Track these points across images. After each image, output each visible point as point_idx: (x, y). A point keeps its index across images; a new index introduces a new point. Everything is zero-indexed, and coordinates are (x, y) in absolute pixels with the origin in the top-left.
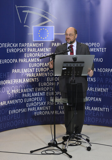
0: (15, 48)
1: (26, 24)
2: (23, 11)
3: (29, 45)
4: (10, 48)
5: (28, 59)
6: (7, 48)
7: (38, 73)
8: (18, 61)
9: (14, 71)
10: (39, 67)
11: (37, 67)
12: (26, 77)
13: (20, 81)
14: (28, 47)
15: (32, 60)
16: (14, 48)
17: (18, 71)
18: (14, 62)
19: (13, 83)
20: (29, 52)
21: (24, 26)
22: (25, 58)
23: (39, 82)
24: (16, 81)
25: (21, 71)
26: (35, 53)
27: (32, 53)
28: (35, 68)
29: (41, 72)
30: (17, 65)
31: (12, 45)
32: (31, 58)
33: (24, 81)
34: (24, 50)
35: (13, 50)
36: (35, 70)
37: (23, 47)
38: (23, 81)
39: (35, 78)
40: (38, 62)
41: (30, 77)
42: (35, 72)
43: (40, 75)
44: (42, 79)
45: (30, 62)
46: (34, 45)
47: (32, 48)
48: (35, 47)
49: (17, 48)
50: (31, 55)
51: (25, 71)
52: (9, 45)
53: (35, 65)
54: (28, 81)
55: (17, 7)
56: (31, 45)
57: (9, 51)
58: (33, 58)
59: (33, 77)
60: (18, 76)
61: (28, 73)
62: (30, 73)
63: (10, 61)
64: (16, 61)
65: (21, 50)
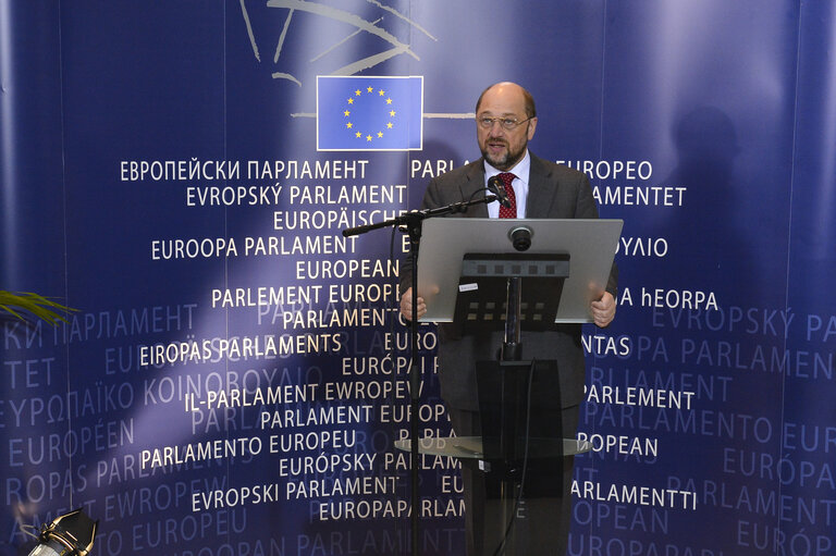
0: (229, 182)
1: (282, 66)
2: (270, 4)
3: (297, 168)
4: (202, 183)
5: (289, 236)
6: (189, 183)
7: (340, 307)
8: (240, 246)
9: (222, 297)
10: (347, 281)
11: (334, 280)
12: (277, 330)
13: (250, 347)
14: (293, 181)
15: (313, 245)
16: (221, 184)
17: (241, 296)
18: (223, 252)
19: (215, 355)
20: (298, 206)
21: (275, 76)
22: (278, 234)
23: (343, 353)
24: (227, 348)
25: (255, 299)
26: (326, 208)
27: (311, 208)
28: (326, 282)
29: (352, 305)
30: (239, 270)
31: (211, 170)
32: (303, 233)
33: (270, 345)
34: (270, 195)
35: (215, 195)
36: (324, 294)
37: (267, 182)
38: (262, 349)
39: (325, 336)
40: (340, 255)
41: (300, 331)
42: (322, 305)
43: (350, 318)
44: (360, 340)
45: (298, 255)
46: (322, 170)
47: (312, 183)
48: (325, 182)
49: (234, 183)
50: (304, 219)
51: (273, 297)
52: (197, 169)
53: (326, 269)
54: (287, 346)
56: (306, 170)
57: (196, 200)
58: (313, 233)
59: (316, 331)
60: (242, 322)
61: (287, 307)
62: (298, 306)
63: (200, 248)
64: (232, 248)
65: (257, 193)
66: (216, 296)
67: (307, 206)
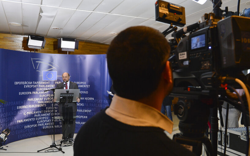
0: (30, 85)
1: (38, 70)
2: (36, 62)
3: (40, 83)
4: (27, 85)
5: (39, 92)
6: (25, 85)
7: (46, 101)
8: (32, 93)
9: (29, 100)
10: (47, 97)
11: (45, 97)
12: (37, 104)
13: (33, 106)
14: (39, 84)
15: (42, 93)
16: (29, 85)
17: (32, 99)
18: (29, 94)
19: (28, 107)
20: (40, 87)
21: (37, 71)
22: (37, 91)
23: (46, 107)
24: (30, 106)
25: (34, 100)
26: (44, 88)
27: (42, 88)
28: (44, 97)
29: (48, 100)
30: (32, 96)
31: (28, 83)
32: (41, 91)
33: (36, 106)
34: (36, 86)
35: (28, 86)
36: (44, 99)
37: (36, 84)
38: (35, 106)
39: (44, 104)
40: (46, 94)
41: (40, 104)
42: (43, 100)
43: (47, 102)
44: (48, 105)
45: (40, 94)
46: (43, 83)
47: (42, 85)
48: (44, 84)
49: (31, 85)
50: (41, 89)
51: (36, 99)
52: (26, 83)
53: (44, 96)
54: (38, 106)
55: (32, 59)
56: (41, 83)
57: (26, 87)
58: (42, 91)
59: (42, 104)
60: (32, 103)
61: (39, 101)
62: (40, 101)
63: (26, 93)
64: (31, 93)
65: (34, 86)
66: (28, 99)
67: (41, 87)
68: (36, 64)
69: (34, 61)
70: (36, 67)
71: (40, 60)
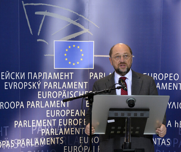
0: (21, 80)
1: (41, 37)
2: (37, 13)
3: (47, 75)
4: (10, 81)
5: (44, 101)
6: (5, 81)
7: (63, 127)
8: (25, 104)
9: (18, 124)
10: (65, 118)
11: (61, 117)
12: (39, 136)
13: (29, 142)
14: (45, 80)
15: (53, 104)
16: (18, 81)
17: (26, 123)
18: (19, 107)
19: (16, 145)
20: (47, 89)
21: (38, 40)
22: (39, 100)
23: (64, 145)
24: (20, 143)
25: (31, 124)
26: (58, 90)
27: (52, 90)
28: (57, 118)
29: (67, 126)
30: (24, 114)
31: (14, 76)
32: (49, 100)
33: (37, 142)
34: (36, 85)
35: (15, 85)
36: (57, 122)
37: (35, 80)
38: (33, 143)
39: (57, 138)
40: (63, 108)
41: (48, 136)
42: (56, 127)
43: (67, 131)
44: (70, 140)
45: (47, 108)
46: (56, 76)
47: (52, 81)
48: (57, 80)
49: (23, 81)
50: (49, 94)
51: (38, 124)
52: (8, 75)
53: (58, 113)
54: (43, 142)
55: (24, 5)
56: (50, 76)
57: (8, 87)
58: (53, 100)
59: (54, 136)
60: (26, 133)
61: (43, 127)
62: (47, 127)
63: (10, 105)
64: (22, 105)
65: (31, 84)
67: (50, 90)
68: (36, 20)
69: (31, 10)
70: (35, 28)
71: (49, 9)
